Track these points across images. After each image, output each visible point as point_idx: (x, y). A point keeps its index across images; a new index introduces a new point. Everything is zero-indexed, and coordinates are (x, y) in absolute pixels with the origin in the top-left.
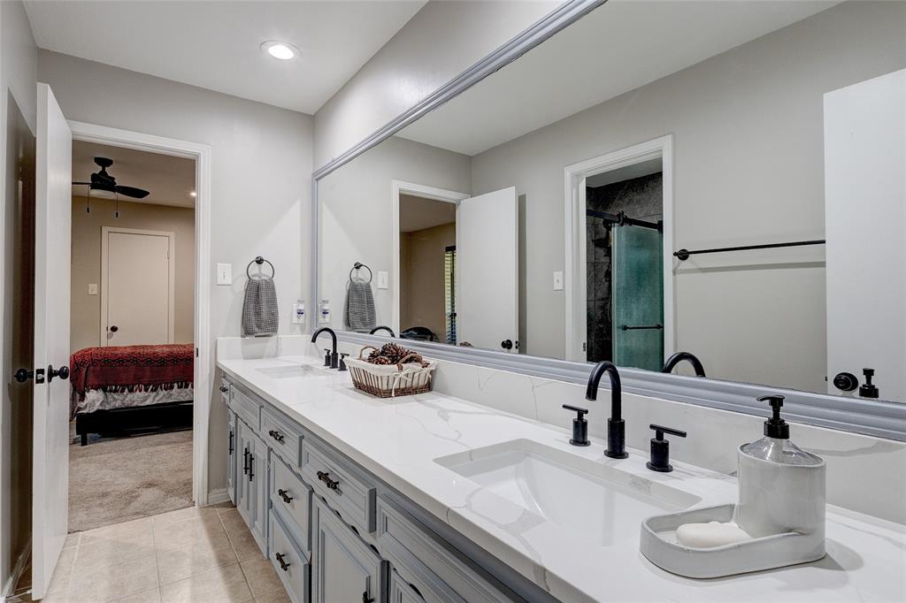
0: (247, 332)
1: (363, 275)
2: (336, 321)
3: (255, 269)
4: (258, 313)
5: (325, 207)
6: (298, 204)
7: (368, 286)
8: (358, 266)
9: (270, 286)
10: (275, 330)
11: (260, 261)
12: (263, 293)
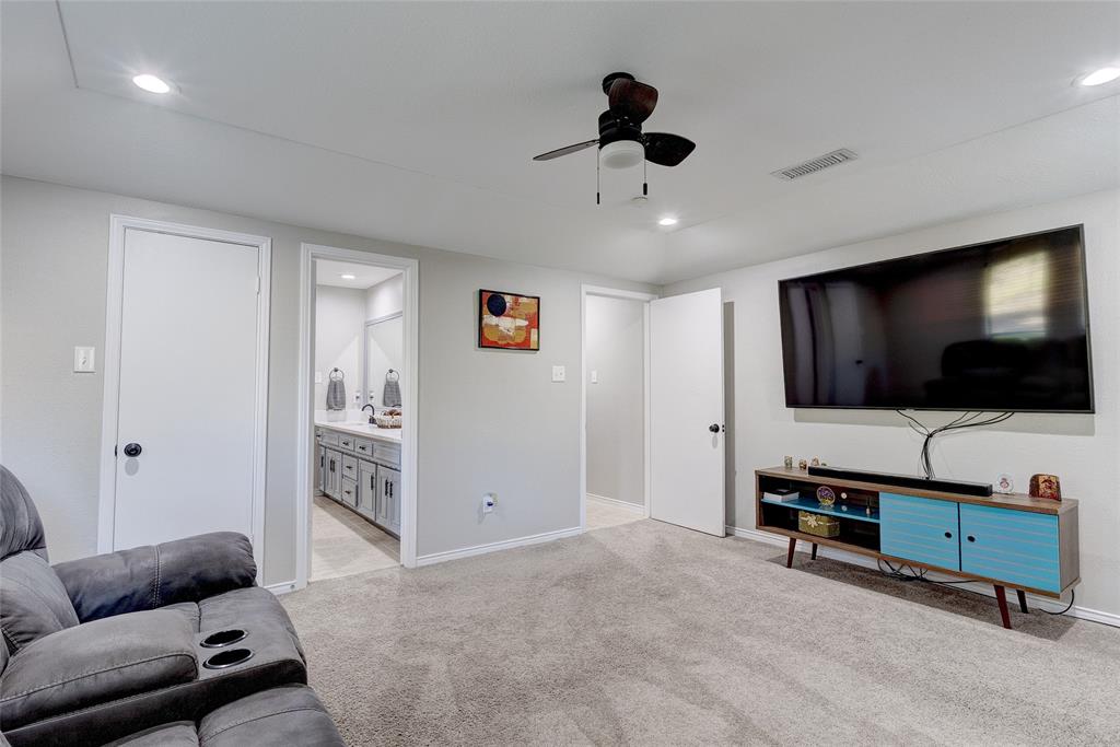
0: (330, 407)
1: (394, 375)
2: (377, 402)
3: (334, 374)
4: (335, 398)
5: (372, 340)
6: (357, 339)
7: (397, 383)
8: (391, 371)
9: (342, 383)
10: (344, 407)
11: (336, 370)
12: (338, 387)
